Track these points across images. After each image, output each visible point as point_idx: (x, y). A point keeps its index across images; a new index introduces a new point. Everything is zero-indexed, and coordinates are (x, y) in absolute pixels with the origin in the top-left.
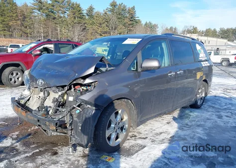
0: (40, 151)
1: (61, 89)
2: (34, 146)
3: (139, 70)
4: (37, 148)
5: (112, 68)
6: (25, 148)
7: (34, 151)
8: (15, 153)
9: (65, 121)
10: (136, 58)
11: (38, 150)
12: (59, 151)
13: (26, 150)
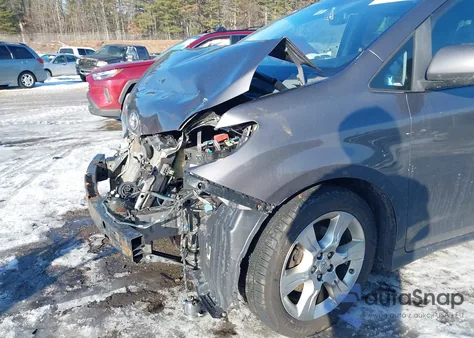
0: (128, 291)
1: (170, 139)
2: (121, 275)
3: (418, 85)
4: (125, 282)
5: (319, 79)
6: (101, 278)
7: (116, 291)
8: (76, 287)
9: (177, 230)
10: (409, 46)
11: (123, 290)
12: (169, 303)
13: (101, 284)
